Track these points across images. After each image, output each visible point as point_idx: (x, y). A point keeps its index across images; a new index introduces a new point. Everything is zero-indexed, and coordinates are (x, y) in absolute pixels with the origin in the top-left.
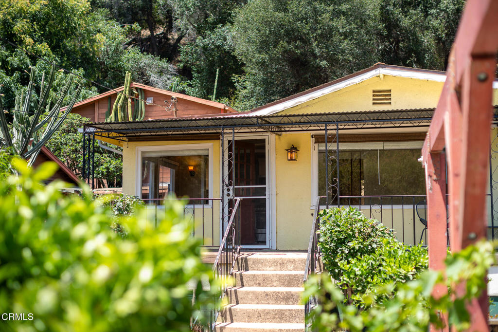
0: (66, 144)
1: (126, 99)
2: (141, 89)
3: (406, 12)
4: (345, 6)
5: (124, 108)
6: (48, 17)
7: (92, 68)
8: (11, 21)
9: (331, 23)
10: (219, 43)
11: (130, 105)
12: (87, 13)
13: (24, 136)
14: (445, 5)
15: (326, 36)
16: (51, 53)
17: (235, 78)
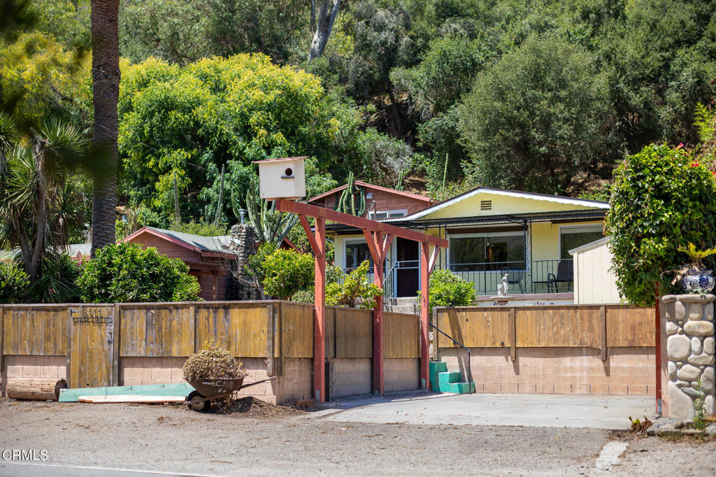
0: (302, 234)
1: (349, 195)
2: (362, 186)
3: (636, 90)
4: (563, 93)
5: (348, 202)
6: (281, 105)
7: (327, 152)
8: (248, 114)
9: (549, 109)
10: (451, 124)
11: (353, 200)
12: (321, 99)
13: (272, 230)
14: (685, 78)
15: (546, 122)
16: (286, 142)
17: (464, 163)
